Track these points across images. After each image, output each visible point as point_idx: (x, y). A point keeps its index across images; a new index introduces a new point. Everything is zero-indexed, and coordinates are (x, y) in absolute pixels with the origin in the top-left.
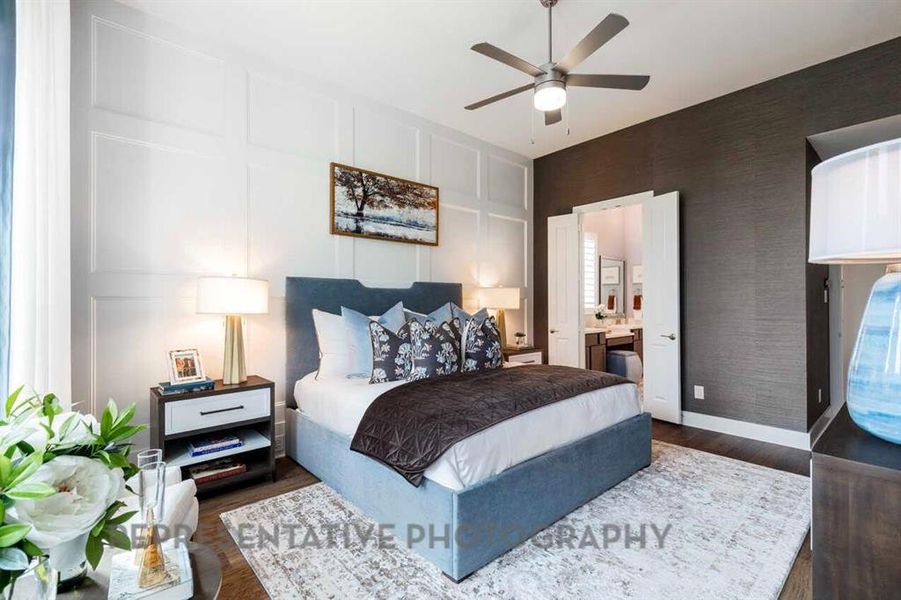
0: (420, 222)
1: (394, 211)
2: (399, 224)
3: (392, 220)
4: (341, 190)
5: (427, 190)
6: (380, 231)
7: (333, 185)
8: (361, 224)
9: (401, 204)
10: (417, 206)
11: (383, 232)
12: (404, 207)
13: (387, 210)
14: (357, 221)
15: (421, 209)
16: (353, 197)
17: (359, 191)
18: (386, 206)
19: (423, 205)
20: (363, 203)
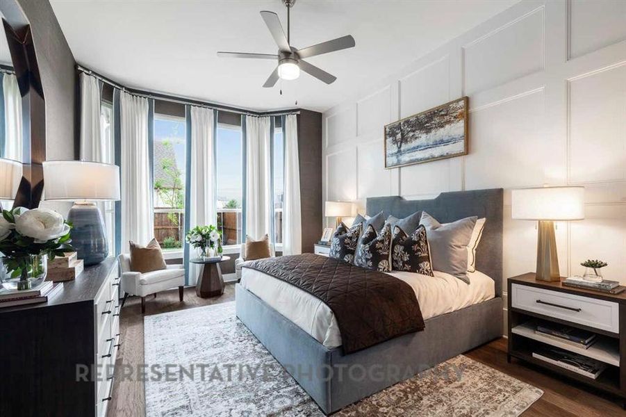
0: (445, 139)
1: (423, 138)
2: (428, 147)
3: (421, 147)
4: (389, 140)
5: (454, 105)
6: (412, 158)
7: (386, 139)
8: (400, 157)
9: (428, 130)
10: (442, 126)
11: (414, 158)
12: (431, 132)
13: (417, 140)
14: (398, 157)
15: (447, 127)
16: (395, 142)
17: (399, 136)
18: (416, 138)
19: (449, 122)
20: (401, 142)
